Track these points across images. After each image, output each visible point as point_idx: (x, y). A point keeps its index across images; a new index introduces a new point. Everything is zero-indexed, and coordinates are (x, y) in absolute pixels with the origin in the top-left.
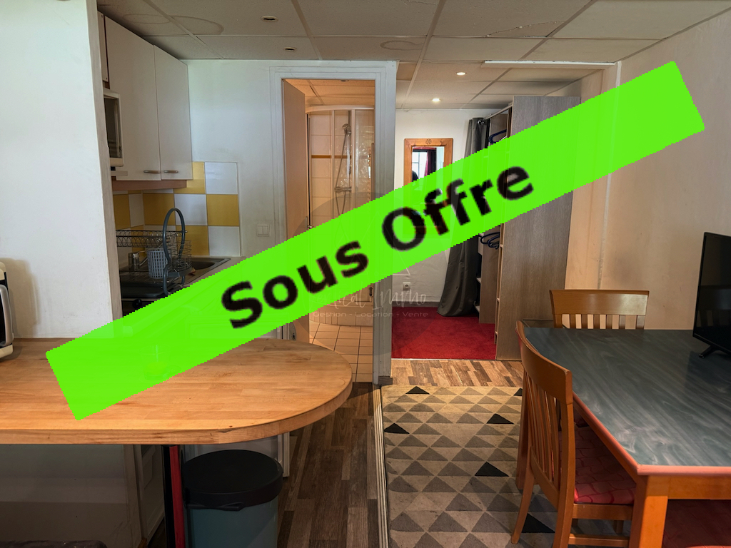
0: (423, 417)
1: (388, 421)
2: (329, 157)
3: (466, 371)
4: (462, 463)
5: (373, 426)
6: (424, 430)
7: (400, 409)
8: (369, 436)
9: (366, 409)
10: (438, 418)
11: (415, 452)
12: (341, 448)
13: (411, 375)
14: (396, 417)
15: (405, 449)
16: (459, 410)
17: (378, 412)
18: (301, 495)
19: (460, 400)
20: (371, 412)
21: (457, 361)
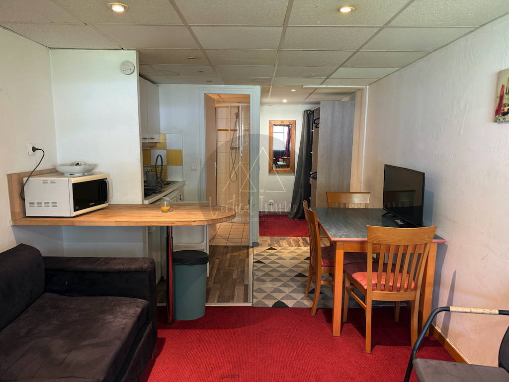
0: (273, 258)
1: (256, 259)
2: (227, 130)
3: (298, 241)
4: (289, 273)
5: (248, 261)
6: (273, 262)
7: (262, 255)
8: (246, 264)
9: (246, 255)
10: (280, 258)
11: (267, 270)
12: (232, 268)
13: (270, 243)
14: (259, 258)
15: (263, 269)
16: (291, 255)
17: (251, 257)
18: (214, 283)
19: (293, 252)
20: (248, 256)
21: (294, 237)
